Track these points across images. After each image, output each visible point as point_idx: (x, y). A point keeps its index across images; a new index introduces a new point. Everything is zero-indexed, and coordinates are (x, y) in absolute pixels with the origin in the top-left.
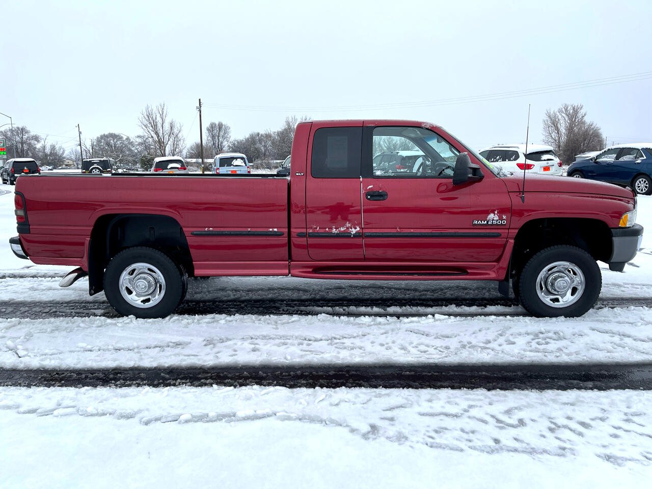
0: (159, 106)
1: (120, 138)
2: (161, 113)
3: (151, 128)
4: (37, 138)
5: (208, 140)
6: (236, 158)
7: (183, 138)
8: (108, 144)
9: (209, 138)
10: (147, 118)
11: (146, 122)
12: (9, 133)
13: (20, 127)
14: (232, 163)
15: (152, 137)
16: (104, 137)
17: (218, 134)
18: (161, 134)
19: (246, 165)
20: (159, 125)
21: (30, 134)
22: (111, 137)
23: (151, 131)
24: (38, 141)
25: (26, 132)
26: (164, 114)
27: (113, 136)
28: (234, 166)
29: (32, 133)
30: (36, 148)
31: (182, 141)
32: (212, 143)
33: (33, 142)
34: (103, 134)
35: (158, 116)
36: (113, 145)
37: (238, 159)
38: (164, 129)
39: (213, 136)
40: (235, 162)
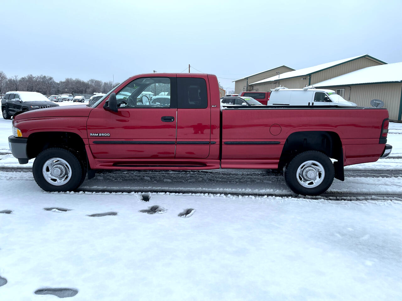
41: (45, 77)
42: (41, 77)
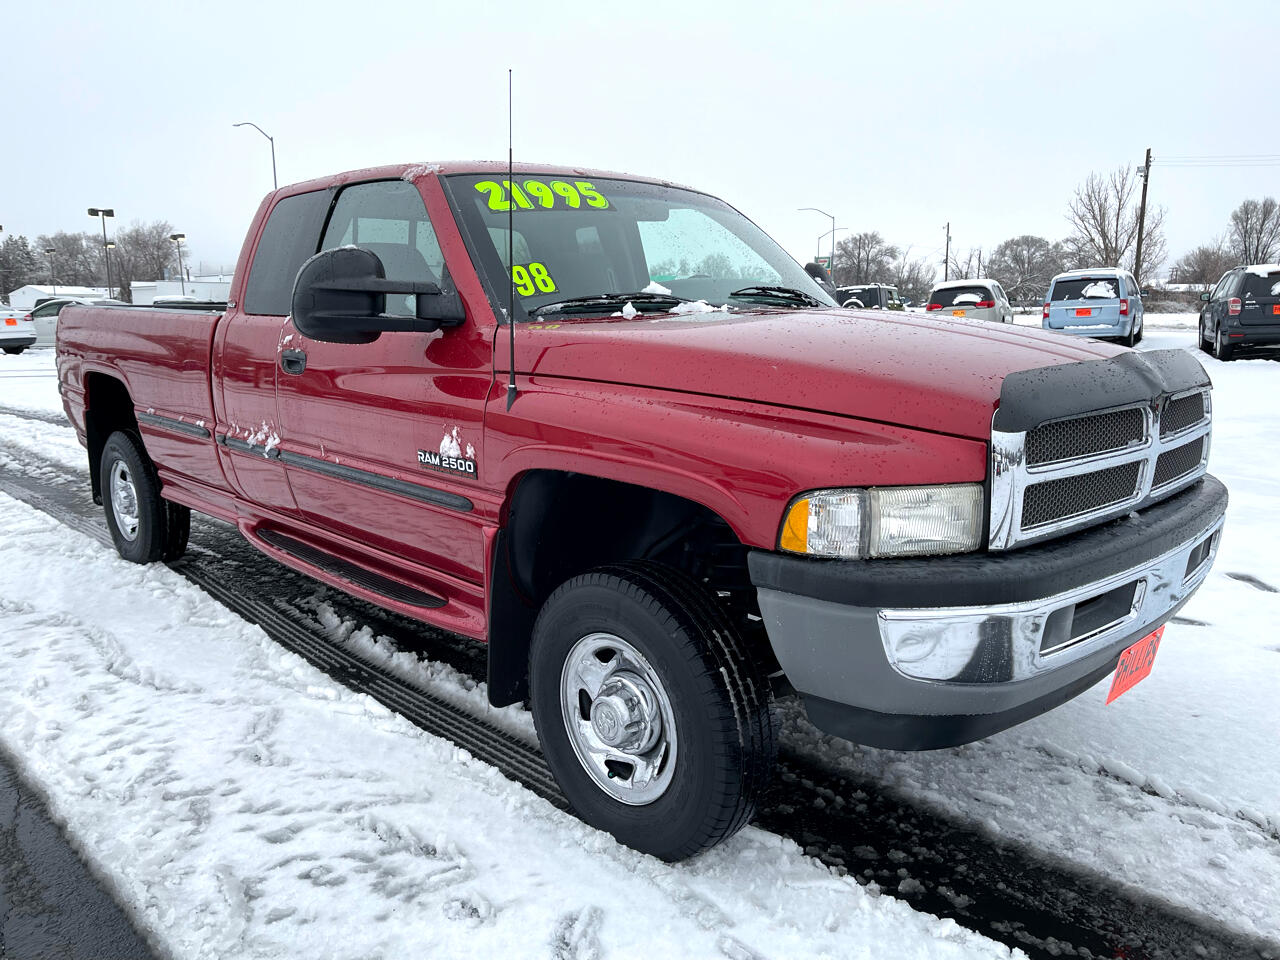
0: (1117, 173)
1: (1041, 246)
2: (1119, 188)
3: (1092, 222)
4: (892, 253)
5: (1232, 241)
6: (1096, 281)
7: (1162, 239)
8: (1017, 259)
9: (1236, 237)
10: (1086, 201)
11: (1083, 210)
12: (851, 245)
13: (870, 233)
14: (1083, 292)
15: (1092, 240)
16: (1009, 245)
17: (1259, 227)
18: (1111, 234)
19: (1118, 296)
20: (1111, 214)
21: (884, 244)
22: (1025, 243)
23: (1090, 228)
24: (894, 257)
25: (878, 243)
26: (1126, 190)
27: (1030, 242)
28: (1085, 298)
29: (887, 244)
30: (888, 269)
31: (1159, 245)
32: (1242, 247)
33: (885, 259)
34: (1009, 239)
35: (1112, 193)
36: (1026, 261)
37: (1100, 283)
38: (1120, 221)
39: (1246, 232)
40: (1091, 290)
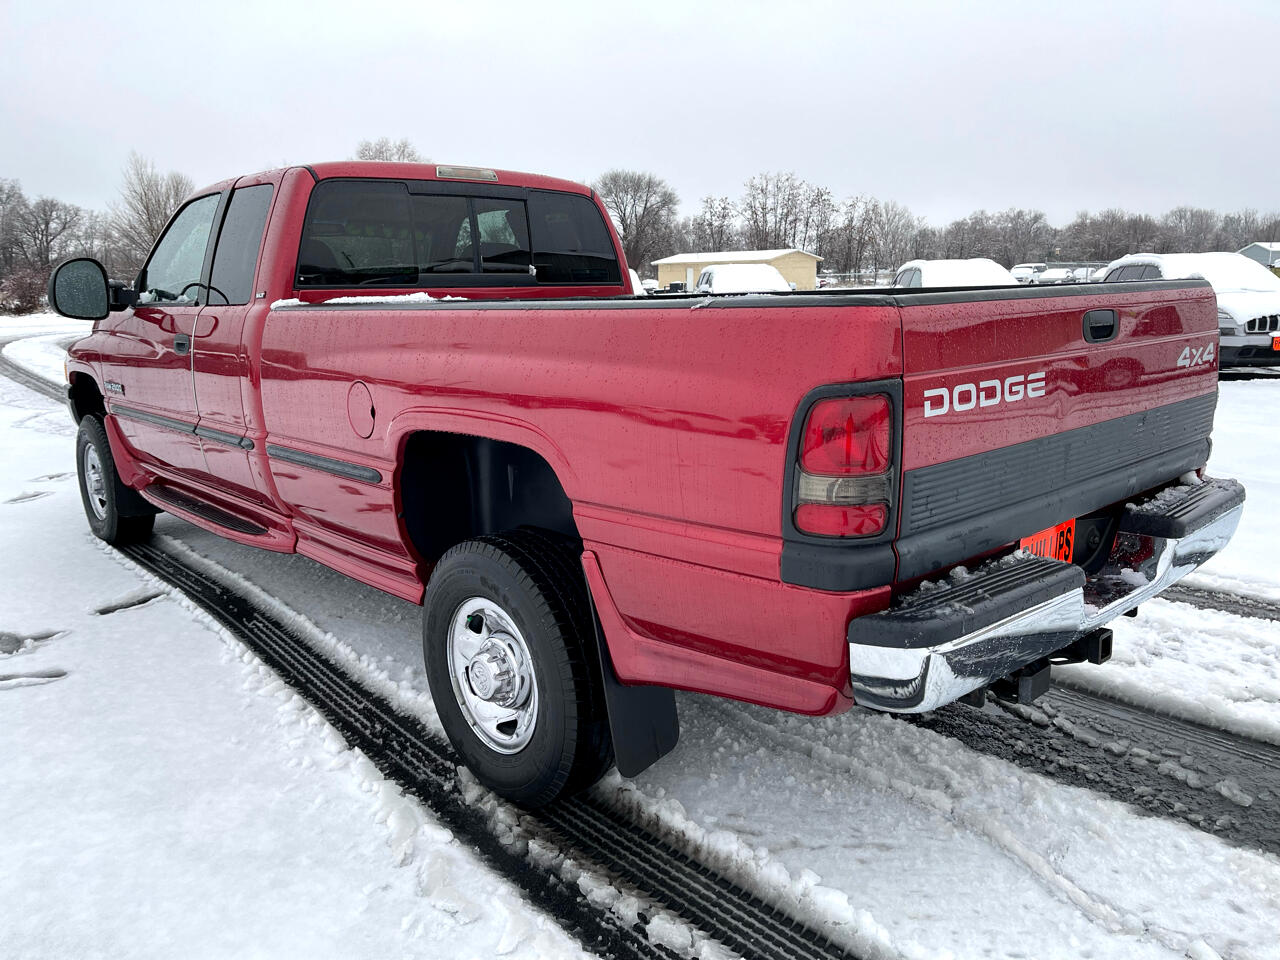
41: (1020, 214)
42: (1008, 216)
